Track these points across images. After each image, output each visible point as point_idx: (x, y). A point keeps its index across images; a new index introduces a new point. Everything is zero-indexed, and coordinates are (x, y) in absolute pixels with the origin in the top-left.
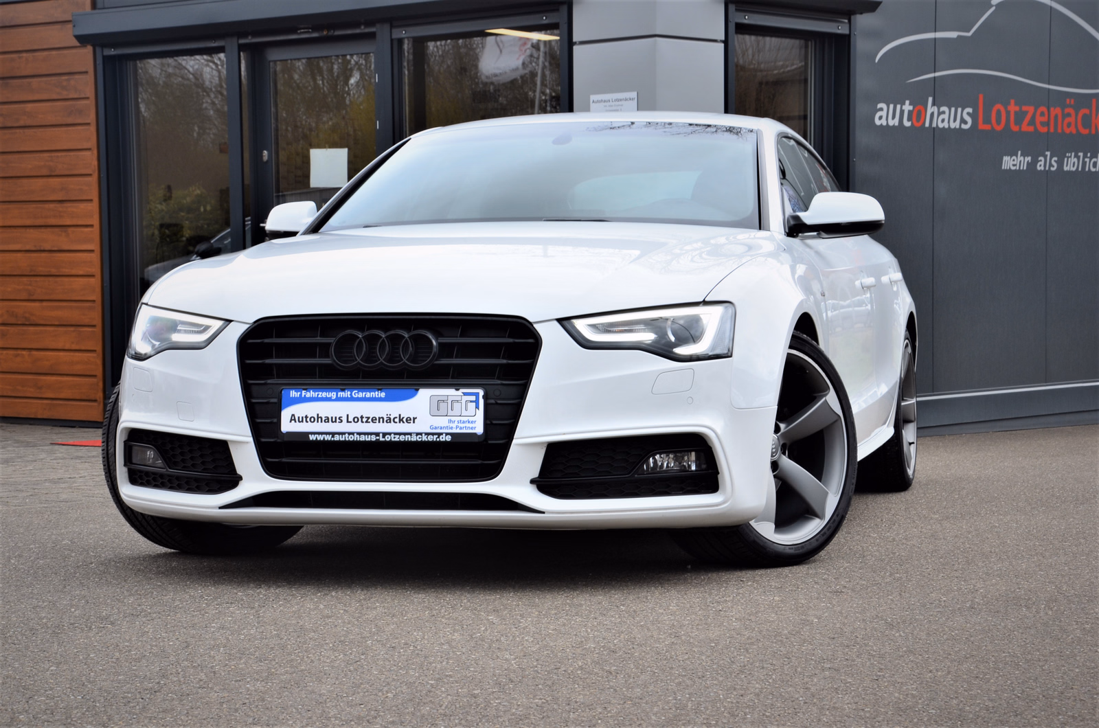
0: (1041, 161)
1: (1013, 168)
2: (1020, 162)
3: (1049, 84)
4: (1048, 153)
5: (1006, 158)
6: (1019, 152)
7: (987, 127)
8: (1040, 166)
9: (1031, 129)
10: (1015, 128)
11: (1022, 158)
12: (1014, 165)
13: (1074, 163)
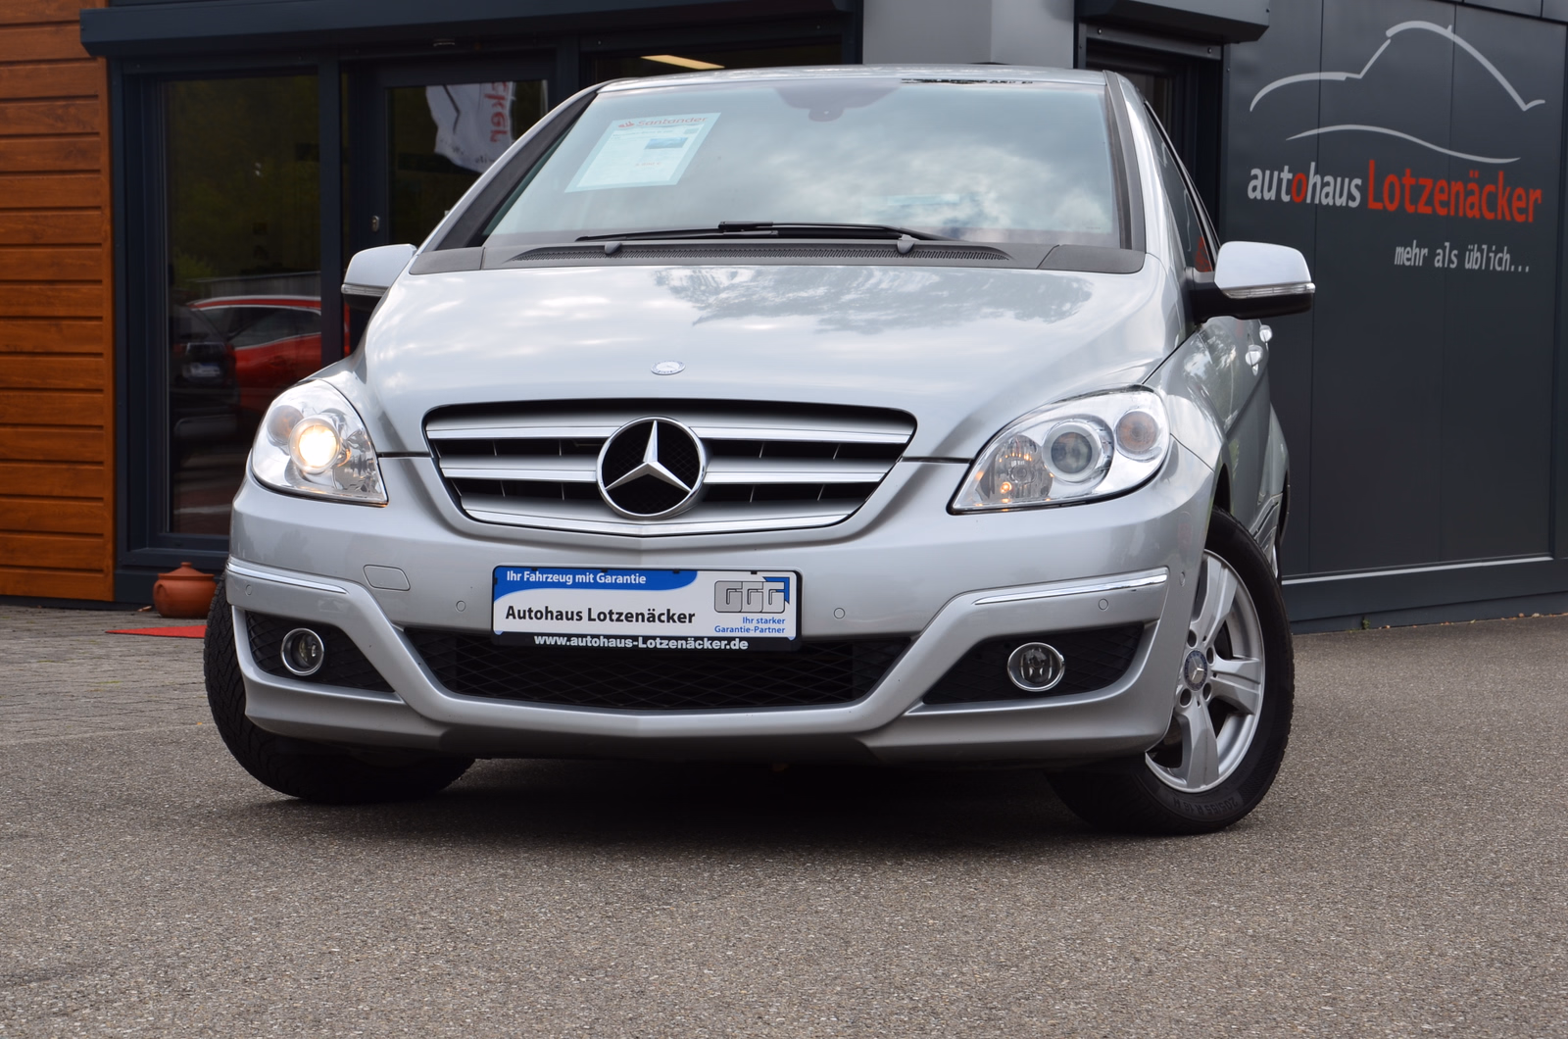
0: (1439, 254)
1: (1407, 263)
2: (1416, 254)
3: (1450, 149)
4: (1447, 244)
5: (1399, 250)
6: (1415, 242)
7: (1378, 206)
8: (1438, 261)
9: (1428, 210)
10: (1410, 209)
11: (1418, 250)
12: (1409, 259)
13: (1477, 258)
